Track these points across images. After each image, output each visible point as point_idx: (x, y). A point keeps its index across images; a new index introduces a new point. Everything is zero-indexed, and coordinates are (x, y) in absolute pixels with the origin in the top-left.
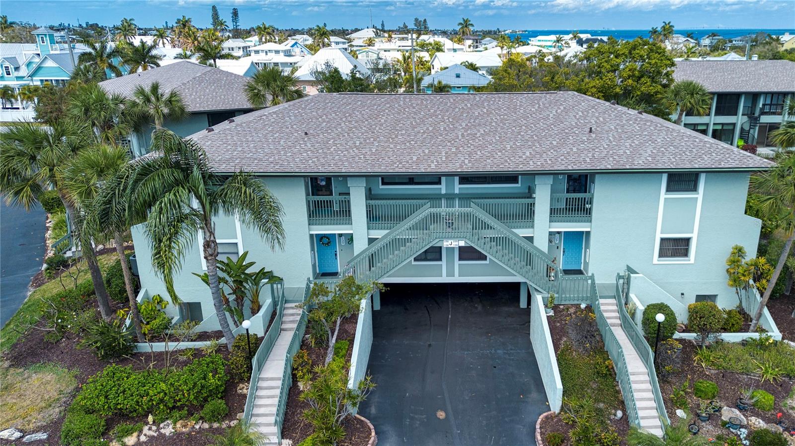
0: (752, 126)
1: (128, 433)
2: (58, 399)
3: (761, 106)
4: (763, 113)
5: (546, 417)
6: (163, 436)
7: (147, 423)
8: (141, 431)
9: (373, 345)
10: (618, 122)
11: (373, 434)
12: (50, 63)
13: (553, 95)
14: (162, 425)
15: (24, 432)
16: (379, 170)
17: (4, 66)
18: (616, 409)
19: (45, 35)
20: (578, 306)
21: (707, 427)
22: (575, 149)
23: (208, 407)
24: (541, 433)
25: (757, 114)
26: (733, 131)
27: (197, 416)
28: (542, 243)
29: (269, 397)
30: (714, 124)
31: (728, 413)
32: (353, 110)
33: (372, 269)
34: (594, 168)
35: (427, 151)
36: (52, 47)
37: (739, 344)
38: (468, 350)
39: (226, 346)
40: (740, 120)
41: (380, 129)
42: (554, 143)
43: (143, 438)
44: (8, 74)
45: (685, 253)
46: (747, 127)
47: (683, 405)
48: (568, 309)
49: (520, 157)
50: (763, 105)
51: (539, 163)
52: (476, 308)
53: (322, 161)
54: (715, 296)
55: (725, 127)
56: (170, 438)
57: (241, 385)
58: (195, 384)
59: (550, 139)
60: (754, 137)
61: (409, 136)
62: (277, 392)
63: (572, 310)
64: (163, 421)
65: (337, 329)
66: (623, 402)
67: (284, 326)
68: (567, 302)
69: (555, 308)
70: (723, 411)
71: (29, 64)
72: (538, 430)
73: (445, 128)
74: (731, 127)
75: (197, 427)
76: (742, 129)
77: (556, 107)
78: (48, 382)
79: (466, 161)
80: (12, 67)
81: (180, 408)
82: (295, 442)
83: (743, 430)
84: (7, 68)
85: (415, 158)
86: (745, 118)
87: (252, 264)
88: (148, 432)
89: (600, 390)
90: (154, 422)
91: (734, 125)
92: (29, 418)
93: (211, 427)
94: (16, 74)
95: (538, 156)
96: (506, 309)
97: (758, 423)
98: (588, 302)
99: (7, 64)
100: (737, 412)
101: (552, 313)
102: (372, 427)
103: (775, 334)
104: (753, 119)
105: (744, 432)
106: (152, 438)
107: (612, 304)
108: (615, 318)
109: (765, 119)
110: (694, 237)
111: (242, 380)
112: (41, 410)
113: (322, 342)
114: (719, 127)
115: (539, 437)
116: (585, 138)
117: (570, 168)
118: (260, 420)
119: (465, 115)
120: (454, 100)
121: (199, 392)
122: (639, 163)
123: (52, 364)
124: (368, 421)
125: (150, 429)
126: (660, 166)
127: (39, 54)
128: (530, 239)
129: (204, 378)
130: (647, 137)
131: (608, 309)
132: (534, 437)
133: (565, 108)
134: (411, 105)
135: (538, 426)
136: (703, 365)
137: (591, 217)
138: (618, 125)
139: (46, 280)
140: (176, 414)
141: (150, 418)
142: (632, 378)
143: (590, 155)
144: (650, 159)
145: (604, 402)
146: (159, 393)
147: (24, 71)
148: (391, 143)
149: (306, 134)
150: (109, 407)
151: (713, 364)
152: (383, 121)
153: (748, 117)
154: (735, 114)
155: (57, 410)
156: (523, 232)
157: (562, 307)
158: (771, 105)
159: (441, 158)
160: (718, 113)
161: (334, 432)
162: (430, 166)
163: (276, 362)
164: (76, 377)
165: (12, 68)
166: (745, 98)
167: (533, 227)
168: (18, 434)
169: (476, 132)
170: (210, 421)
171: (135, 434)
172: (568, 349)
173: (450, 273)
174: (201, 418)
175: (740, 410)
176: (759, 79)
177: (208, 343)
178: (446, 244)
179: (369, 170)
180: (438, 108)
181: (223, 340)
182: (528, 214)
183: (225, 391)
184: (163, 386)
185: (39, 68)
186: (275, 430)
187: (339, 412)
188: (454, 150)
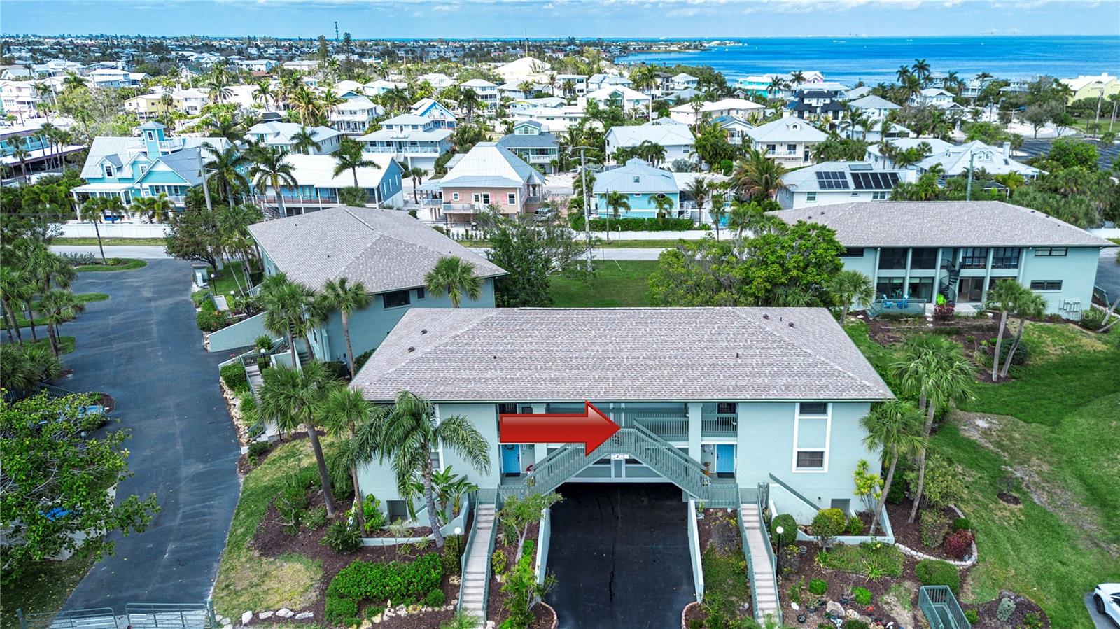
0: (951, 282)
1: (375, 613)
2: (312, 585)
3: (961, 260)
4: (963, 266)
5: (691, 607)
6: (400, 616)
7: (387, 607)
8: (383, 613)
9: (551, 539)
10: (763, 345)
11: (556, 618)
12: (162, 167)
13: (710, 312)
14: (397, 608)
15: (296, 612)
16: (558, 398)
17: (104, 166)
18: (744, 601)
19: (154, 130)
20: (725, 510)
21: (814, 617)
22: (722, 377)
23: (431, 596)
24: (686, 620)
25: (957, 268)
26: (932, 285)
27: (423, 601)
28: (695, 454)
29: (475, 587)
30: (911, 278)
31: (833, 606)
32: (534, 328)
33: (551, 475)
34: (735, 397)
35: (597, 376)
36: (161, 144)
37: (856, 546)
38: (633, 545)
39: (434, 542)
40: (939, 274)
41: (557, 351)
42: (705, 369)
43: (385, 618)
44: (110, 174)
45: (821, 464)
46: (946, 282)
47: (797, 600)
48: (716, 513)
49: (675, 384)
50: (963, 258)
51: (690, 392)
52: (642, 501)
53: (511, 387)
54: (849, 500)
55: (923, 281)
56: (405, 618)
57: (452, 577)
58: (422, 577)
59: (702, 364)
60: (955, 293)
61: (582, 359)
62: (483, 583)
63: (720, 514)
64: (398, 605)
65: (525, 532)
66: (750, 597)
67: (480, 525)
68: (717, 507)
69: (706, 511)
70: (828, 604)
71: (134, 164)
72: (684, 618)
73: (612, 351)
74: (930, 281)
75: (424, 610)
76: (941, 283)
77: (711, 327)
78: (299, 571)
79: (630, 388)
80: (115, 167)
81: (410, 596)
82: (497, 623)
83: (839, 620)
84: (108, 168)
85: (587, 384)
86: (945, 273)
87: (455, 476)
88: (388, 613)
89: (734, 586)
90: (392, 605)
91: (933, 278)
92: (293, 600)
93: (433, 610)
94: (119, 175)
95: (690, 383)
96: (669, 503)
97: (854, 615)
98: (734, 507)
99: (108, 163)
100: (839, 605)
101: (702, 517)
102: (554, 612)
103: (890, 538)
104: (954, 274)
105: (839, 622)
106: (391, 617)
107: (754, 509)
108: (756, 521)
109: (966, 273)
110: (827, 451)
111: (452, 573)
112: (301, 594)
113: (513, 542)
114: (917, 281)
115: (684, 623)
116: (732, 364)
117: (715, 397)
118: (470, 606)
119: (630, 335)
120: (621, 316)
121: (425, 584)
122: (774, 393)
123: (296, 555)
124: (551, 608)
125: (390, 611)
126: (791, 396)
127: (146, 153)
128: (686, 451)
129: (428, 573)
130: (786, 364)
131: (750, 515)
132: (681, 623)
133: (719, 328)
134: (583, 323)
135: (683, 614)
136: (821, 565)
137: (736, 433)
138: (763, 348)
139: (252, 467)
140: (408, 601)
141: (389, 603)
142: (756, 577)
143: (734, 383)
144: (783, 388)
145: (736, 596)
146: (397, 584)
147: (127, 172)
148: (567, 367)
149: (495, 357)
150: (361, 594)
151: (829, 565)
152: (559, 341)
153: (948, 271)
154: (934, 267)
155: (314, 594)
156: (677, 445)
157: (711, 510)
158: (973, 258)
159: (609, 384)
160: (914, 266)
161: (527, 617)
162: (599, 393)
163: (476, 559)
164: (320, 566)
165: (114, 169)
166: (943, 253)
167: (687, 440)
168: (291, 613)
169: (639, 355)
170: (433, 606)
171: (380, 615)
172: (712, 549)
173: (618, 475)
174: (426, 603)
175: (842, 604)
176: (961, 228)
177: (419, 539)
178: (613, 457)
179: (550, 398)
180: (607, 326)
181: (432, 537)
182: (683, 430)
183: (441, 583)
184: (399, 579)
185: (150, 173)
186: (482, 613)
187: (530, 602)
188: (619, 375)
